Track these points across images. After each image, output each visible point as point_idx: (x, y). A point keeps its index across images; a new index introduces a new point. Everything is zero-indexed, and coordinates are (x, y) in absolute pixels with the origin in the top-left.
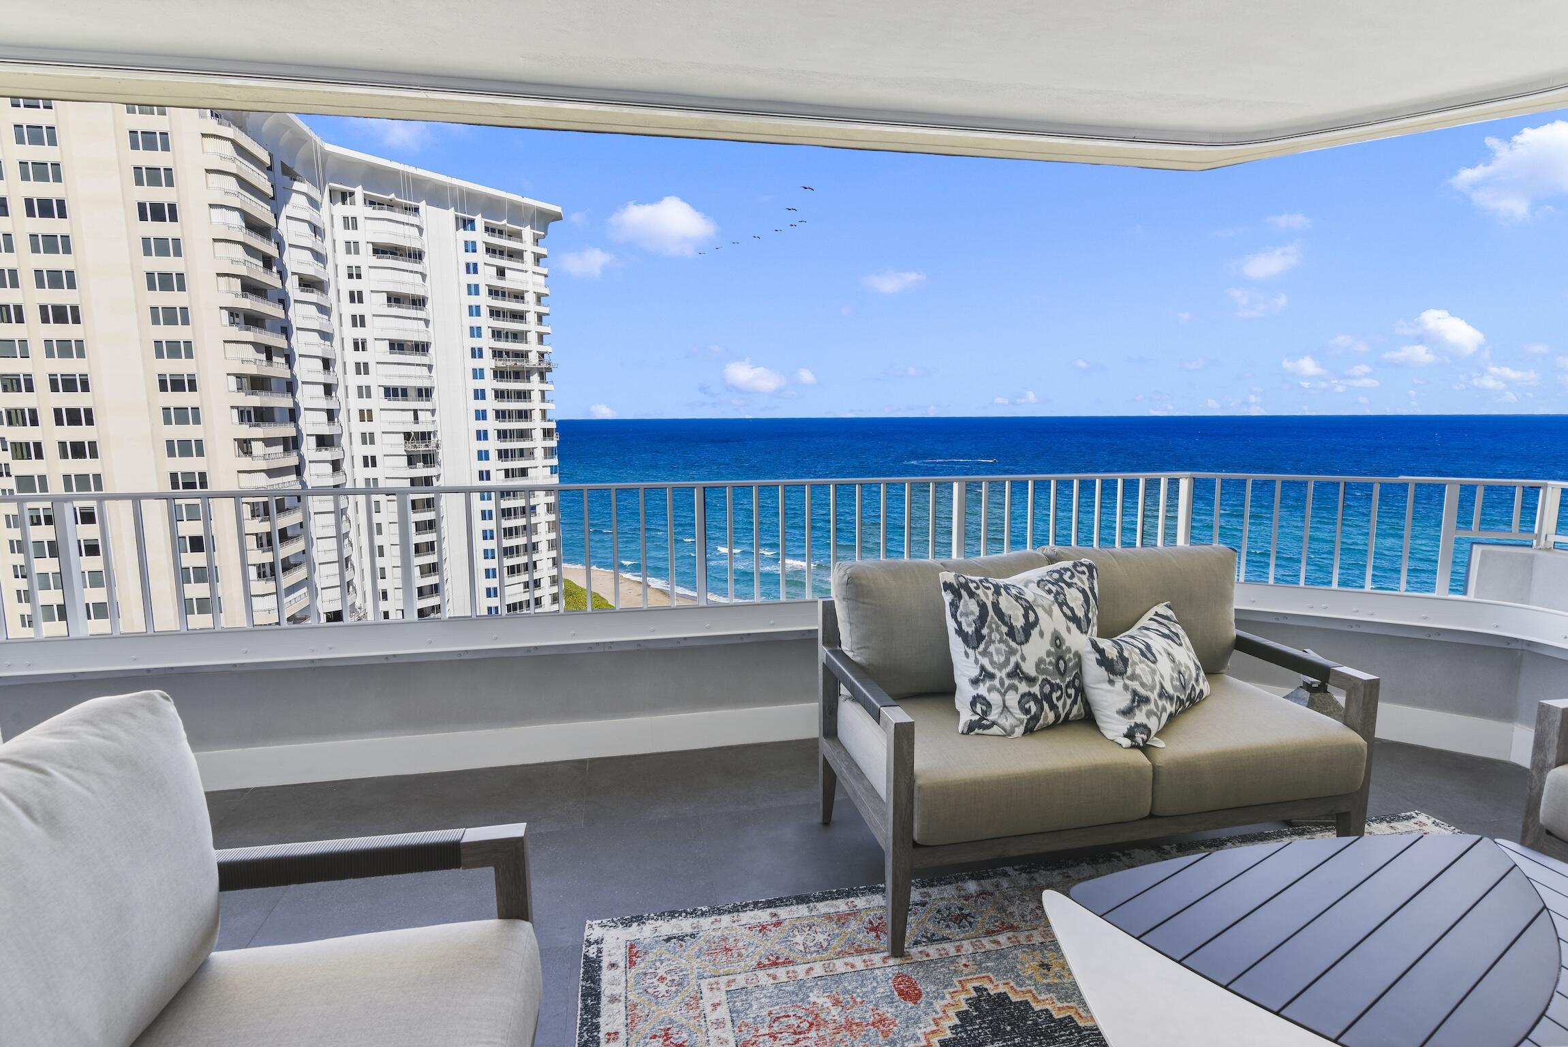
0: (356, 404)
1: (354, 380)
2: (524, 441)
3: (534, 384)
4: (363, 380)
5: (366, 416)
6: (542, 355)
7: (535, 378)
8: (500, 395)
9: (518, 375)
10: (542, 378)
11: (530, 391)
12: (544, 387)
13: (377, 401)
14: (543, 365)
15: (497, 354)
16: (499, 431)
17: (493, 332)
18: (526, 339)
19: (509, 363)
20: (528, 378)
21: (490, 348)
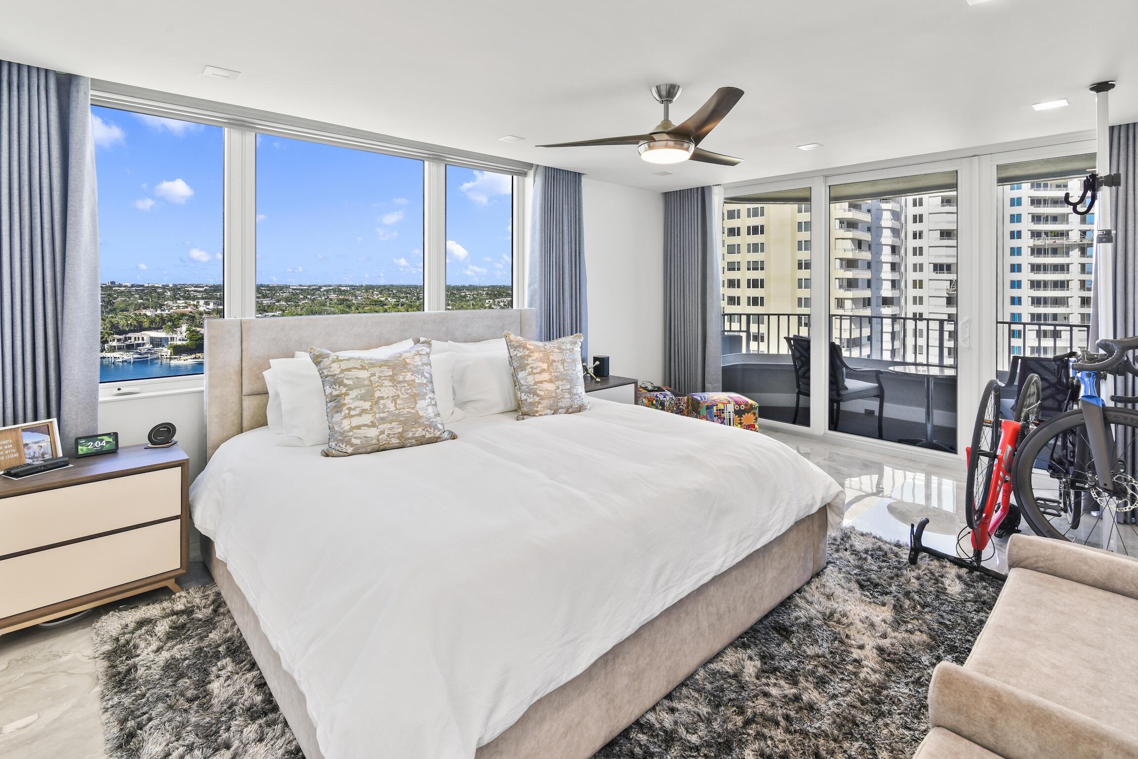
0: (912, 276)
1: (912, 260)
2: (1058, 307)
3: (1075, 257)
4: (918, 259)
5: (918, 284)
6: (1084, 233)
7: (1075, 253)
8: (1035, 268)
9: (1055, 251)
10: (1083, 251)
11: (1068, 265)
12: (1084, 260)
13: (928, 273)
14: (1085, 242)
15: (1036, 234)
16: (1033, 298)
17: (1033, 217)
18: (1067, 220)
19: (1048, 242)
20: (1067, 254)
21: (1029, 230)
